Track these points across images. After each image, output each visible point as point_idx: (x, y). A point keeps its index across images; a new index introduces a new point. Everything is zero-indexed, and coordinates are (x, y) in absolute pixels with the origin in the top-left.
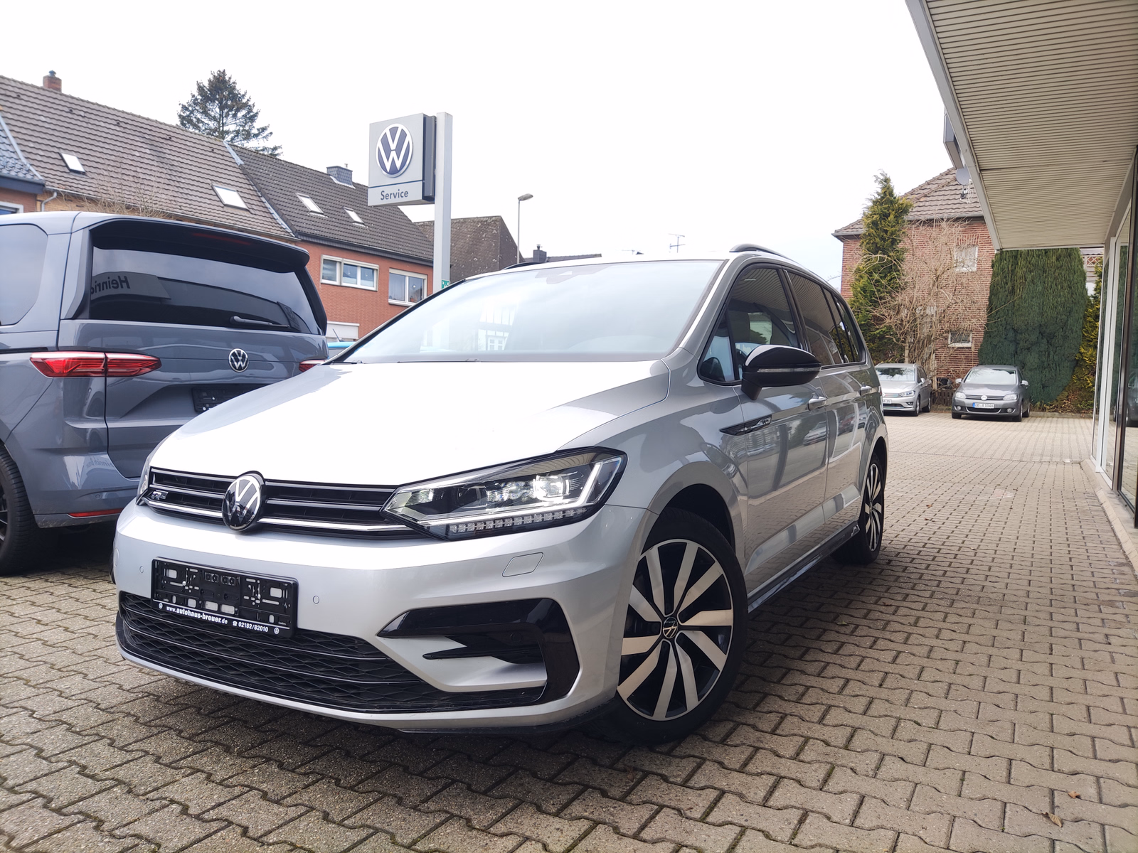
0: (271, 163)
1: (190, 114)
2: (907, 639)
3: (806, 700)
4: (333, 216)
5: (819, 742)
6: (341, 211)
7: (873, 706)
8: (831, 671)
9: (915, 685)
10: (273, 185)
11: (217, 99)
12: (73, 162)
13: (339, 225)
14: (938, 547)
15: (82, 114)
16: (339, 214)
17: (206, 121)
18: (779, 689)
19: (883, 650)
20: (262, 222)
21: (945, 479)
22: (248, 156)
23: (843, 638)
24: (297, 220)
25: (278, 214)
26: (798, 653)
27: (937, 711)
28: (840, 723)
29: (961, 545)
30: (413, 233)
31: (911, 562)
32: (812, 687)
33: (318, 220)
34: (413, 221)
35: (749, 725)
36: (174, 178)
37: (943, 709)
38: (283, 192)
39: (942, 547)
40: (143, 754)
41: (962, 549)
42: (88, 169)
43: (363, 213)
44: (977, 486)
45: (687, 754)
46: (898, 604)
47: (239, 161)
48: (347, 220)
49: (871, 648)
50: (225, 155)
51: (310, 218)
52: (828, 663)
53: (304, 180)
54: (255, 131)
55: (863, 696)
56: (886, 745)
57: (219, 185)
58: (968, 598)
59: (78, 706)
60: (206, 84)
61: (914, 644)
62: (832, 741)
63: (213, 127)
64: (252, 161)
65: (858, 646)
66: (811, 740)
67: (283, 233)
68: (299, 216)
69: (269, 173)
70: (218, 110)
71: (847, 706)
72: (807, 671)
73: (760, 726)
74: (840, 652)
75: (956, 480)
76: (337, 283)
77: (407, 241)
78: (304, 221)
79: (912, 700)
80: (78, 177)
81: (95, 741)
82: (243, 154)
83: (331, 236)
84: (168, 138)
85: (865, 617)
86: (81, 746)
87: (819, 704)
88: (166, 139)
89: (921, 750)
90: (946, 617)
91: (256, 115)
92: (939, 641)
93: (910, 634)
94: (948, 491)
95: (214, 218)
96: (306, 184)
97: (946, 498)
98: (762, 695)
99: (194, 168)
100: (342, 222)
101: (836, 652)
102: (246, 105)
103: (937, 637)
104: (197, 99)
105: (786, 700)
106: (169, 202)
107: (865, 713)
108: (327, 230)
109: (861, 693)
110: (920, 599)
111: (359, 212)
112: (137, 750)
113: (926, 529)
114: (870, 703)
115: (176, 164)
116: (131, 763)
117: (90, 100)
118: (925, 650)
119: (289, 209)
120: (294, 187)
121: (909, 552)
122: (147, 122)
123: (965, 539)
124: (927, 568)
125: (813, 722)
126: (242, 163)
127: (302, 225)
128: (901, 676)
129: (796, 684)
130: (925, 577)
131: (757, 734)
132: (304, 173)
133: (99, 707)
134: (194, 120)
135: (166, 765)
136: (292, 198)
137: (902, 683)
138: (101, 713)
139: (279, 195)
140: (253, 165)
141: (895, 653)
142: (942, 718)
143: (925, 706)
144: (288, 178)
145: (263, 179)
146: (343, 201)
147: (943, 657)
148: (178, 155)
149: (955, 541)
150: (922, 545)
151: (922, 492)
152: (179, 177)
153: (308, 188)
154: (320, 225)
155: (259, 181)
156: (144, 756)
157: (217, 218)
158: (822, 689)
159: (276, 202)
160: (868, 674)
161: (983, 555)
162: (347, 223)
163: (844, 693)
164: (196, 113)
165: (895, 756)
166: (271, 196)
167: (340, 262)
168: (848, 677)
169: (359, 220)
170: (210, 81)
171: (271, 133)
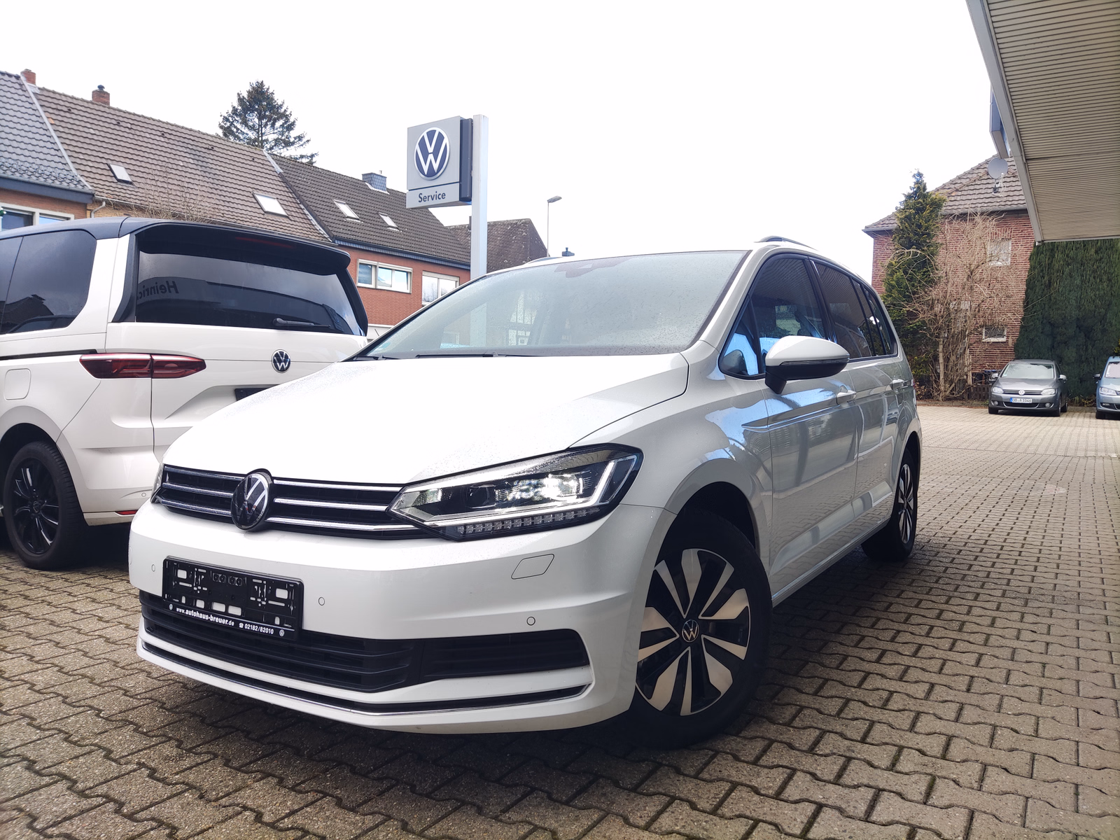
0: (309, 171)
1: (231, 125)
2: (987, 640)
3: (892, 705)
4: (368, 221)
5: (914, 751)
6: (377, 216)
7: (965, 712)
8: (913, 674)
9: (1004, 689)
10: (311, 193)
11: (256, 110)
12: (121, 173)
13: (374, 230)
14: (1000, 544)
15: (129, 126)
16: (374, 219)
17: (246, 130)
18: (860, 694)
19: (964, 653)
20: (301, 228)
21: (992, 475)
22: (288, 165)
23: (920, 640)
24: (334, 225)
25: (316, 220)
26: (874, 655)
27: (1034, 718)
28: (933, 731)
29: (1024, 542)
30: (445, 236)
31: (975, 559)
32: (896, 692)
33: (354, 226)
34: (445, 225)
35: (836, 733)
36: (216, 187)
37: (1039, 715)
38: (320, 199)
39: (1004, 544)
40: (212, 757)
41: (1025, 546)
42: (135, 179)
43: (397, 218)
44: (1027, 481)
45: (775, 764)
46: (971, 603)
47: (279, 170)
48: (382, 224)
49: (950, 650)
50: (264, 163)
51: (346, 224)
52: (909, 667)
53: (341, 187)
54: (292, 140)
55: (952, 701)
56: (986, 755)
57: (260, 193)
58: (1041, 596)
59: (144, 705)
60: (246, 97)
61: (994, 646)
62: (927, 750)
63: (253, 137)
64: (291, 169)
65: (937, 648)
66: (905, 749)
67: (321, 239)
68: (336, 222)
69: (307, 181)
70: (256, 120)
71: (939, 713)
72: (887, 675)
73: (848, 734)
74: (920, 654)
75: (1005, 475)
76: (372, 286)
77: (439, 245)
78: (341, 227)
79: (1005, 706)
80: (125, 186)
81: (163, 743)
82: (282, 163)
83: (367, 240)
84: (210, 148)
85: (938, 617)
86: (149, 748)
87: (907, 710)
88: (208, 149)
89: (1025, 761)
90: (1022, 617)
91: (293, 124)
92: (1021, 642)
93: (988, 635)
94: (999, 487)
95: (256, 225)
96: (342, 190)
97: (997, 494)
98: (844, 701)
99: (236, 177)
100: (377, 227)
101: (915, 655)
102: (284, 116)
103: (1018, 639)
104: (237, 109)
105: (871, 706)
106: (213, 210)
107: (957, 720)
108: (363, 235)
109: (949, 698)
110: (992, 599)
111: (393, 217)
112: (205, 753)
113: (984, 525)
114: (961, 709)
115: (218, 173)
116: (201, 767)
117: (136, 113)
118: (1007, 653)
119: (326, 216)
120: (331, 194)
121: (971, 549)
122: (189, 133)
123: (1027, 536)
124: (993, 566)
125: (904, 730)
126: (282, 171)
127: (338, 230)
128: (987, 679)
129: (878, 689)
130: (992, 575)
131: (847, 742)
132: (341, 180)
133: (165, 706)
134: (235, 130)
135: (235, 768)
136: (329, 205)
137: (990, 688)
138: (167, 713)
139: (317, 202)
140: (293, 173)
141: (977, 655)
142: (1041, 726)
143: (1020, 712)
144: (325, 186)
145: (301, 186)
146: (378, 206)
147: (1028, 660)
148: (220, 164)
149: (1017, 538)
150: (983, 542)
151: (972, 488)
152: (222, 186)
153: (344, 194)
154: (356, 230)
155: (297, 189)
156: (213, 759)
157: (258, 225)
158: (908, 695)
159: (314, 208)
160: (953, 678)
161: (1048, 552)
162: (382, 228)
163: (931, 698)
164: (235, 123)
165: (998, 767)
166: (309, 203)
167: (376, 266)
168: (932, 681)
169: (393, 225)
170: (249, 92)
171: (308, 141)
